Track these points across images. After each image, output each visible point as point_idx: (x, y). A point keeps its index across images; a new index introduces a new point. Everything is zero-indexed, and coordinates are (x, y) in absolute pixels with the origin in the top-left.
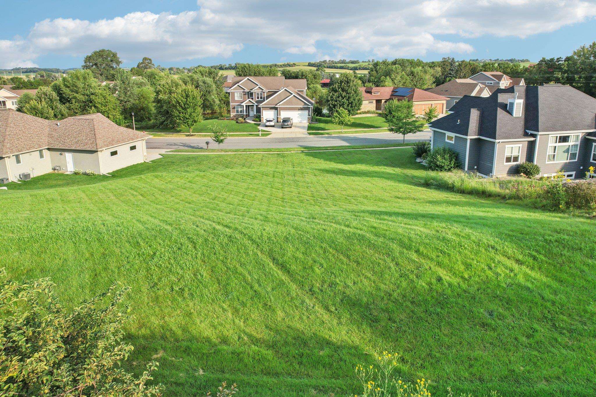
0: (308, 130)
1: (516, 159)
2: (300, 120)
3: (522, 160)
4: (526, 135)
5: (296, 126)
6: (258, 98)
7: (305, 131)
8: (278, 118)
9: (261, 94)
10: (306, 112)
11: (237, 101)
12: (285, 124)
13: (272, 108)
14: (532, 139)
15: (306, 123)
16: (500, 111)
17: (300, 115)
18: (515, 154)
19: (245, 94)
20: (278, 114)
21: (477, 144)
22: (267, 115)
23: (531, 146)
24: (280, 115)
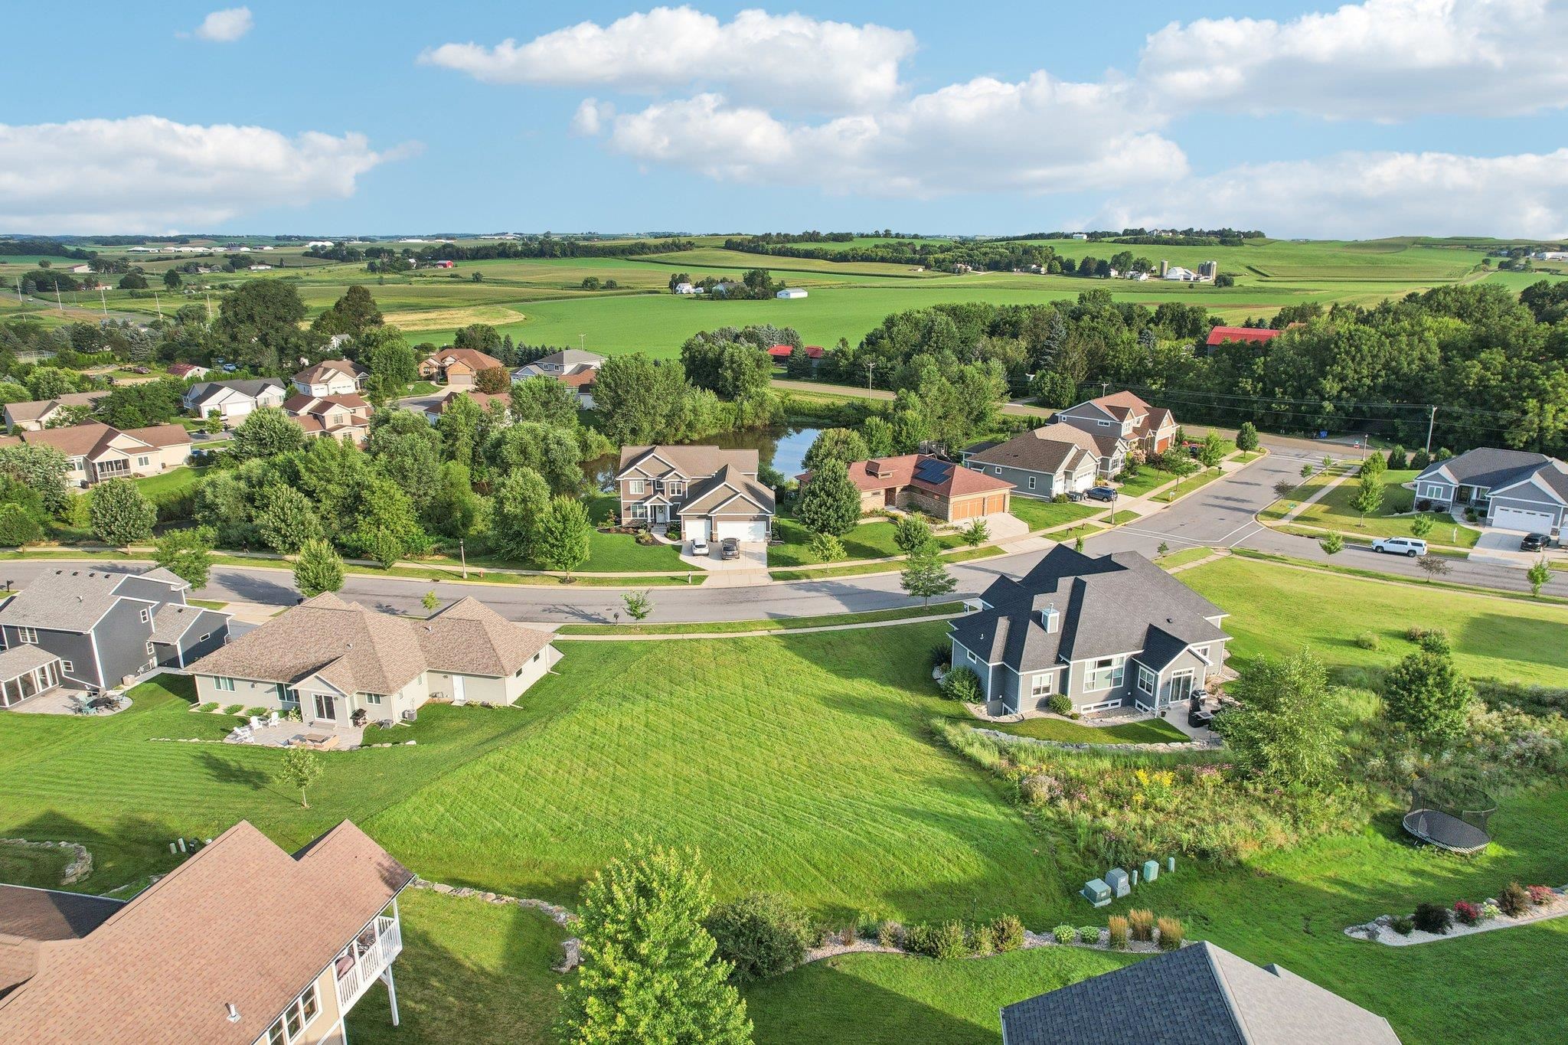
0: (769, 565)
1: (1047, 689)
2: (752, 537)
3: (1055, 690)
4: (1058, 661)
5: (746, 554)
6: (673, 492)
7: (762, 566)
8: (711, 534)
9: (679, 486)
10: (763, 524)
11: (634, 497)
12: (728, 550)
13: (700, 517)
14: (1065, 667)
15: (762, 547)
16: (1032, 624)
17: (753, 530)
18: (1045, 684)
19: (649, 484)
20: (712, 528)
21: (1001, 671)
22: (694, 530)
23: (1065, 675)
24: (716, 529)
